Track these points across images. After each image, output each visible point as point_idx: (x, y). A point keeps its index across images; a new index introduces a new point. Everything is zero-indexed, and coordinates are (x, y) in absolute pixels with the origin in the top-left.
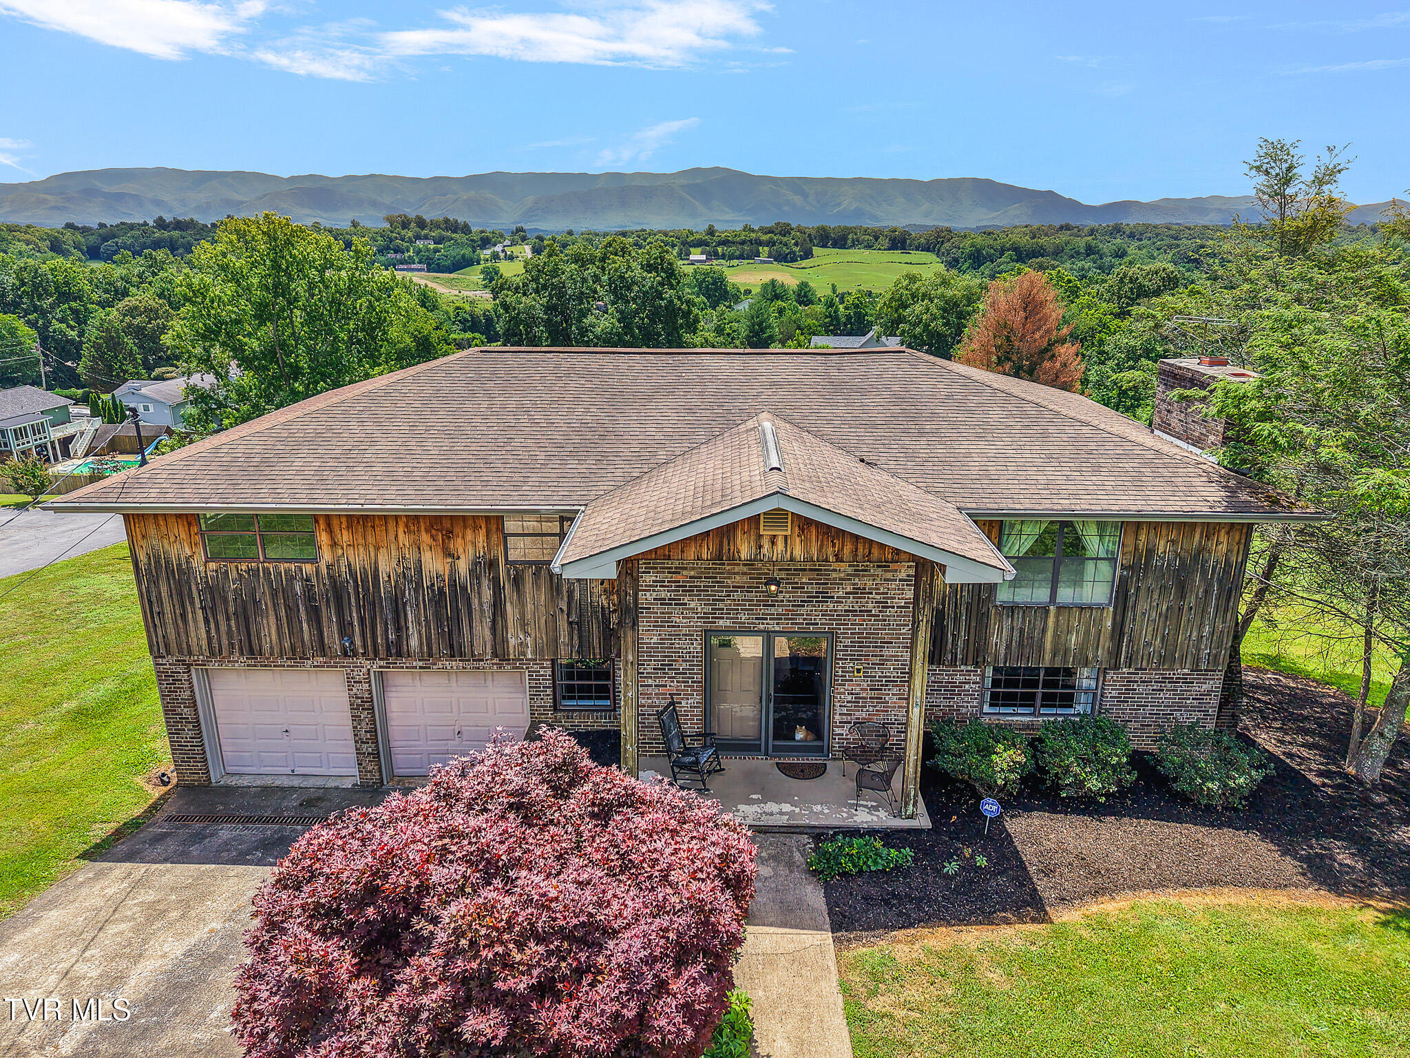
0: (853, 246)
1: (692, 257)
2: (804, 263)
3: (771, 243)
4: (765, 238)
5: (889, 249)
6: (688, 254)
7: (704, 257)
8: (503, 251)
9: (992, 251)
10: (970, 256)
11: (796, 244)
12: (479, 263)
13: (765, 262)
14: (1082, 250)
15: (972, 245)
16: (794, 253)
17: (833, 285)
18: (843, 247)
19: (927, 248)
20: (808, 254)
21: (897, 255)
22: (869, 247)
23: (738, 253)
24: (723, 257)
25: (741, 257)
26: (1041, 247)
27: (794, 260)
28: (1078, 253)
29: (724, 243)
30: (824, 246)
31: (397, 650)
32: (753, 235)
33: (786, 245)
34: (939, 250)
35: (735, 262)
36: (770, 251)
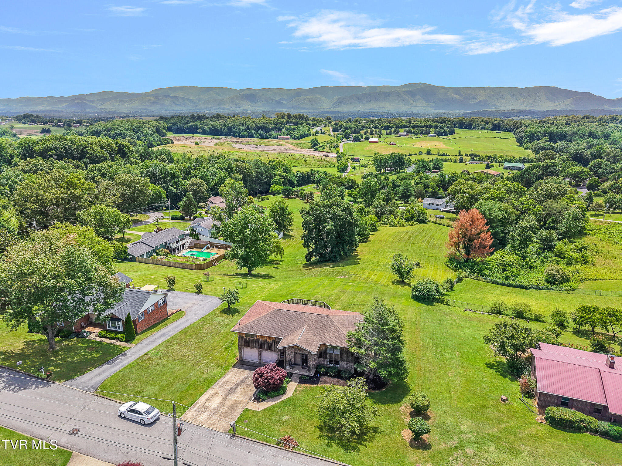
0: (475, 128)
1: (400, 133)
2: (450, 137)
3: (436, 127)
4: (434, 124)
5: (492, 130)
6: (398, 131)
7: (405, 134)
8: (321, 129)
9: (540, 134)
10: (529, 136)
11: (448, 127)
12: (310, 136)
13: (432, 136)
14: (586, 134)
15: (530, 132)
16: (446, 132)
17: (459, 151)
18: (470, 128)
19: (510, 130)
20: (452, 132)
21: (494, 134)
22: (483, 128)
23: (420, 132)
24: (414, 133)
25: (422, 133)
26: (565, 132)
27: (446, 135)
28: (584, 135)
29: (415, 126)
30: (461, 128)
31: (264, 349)
32: (428, 123)
33: (443, 128)
34: (515, 132)
35: (419, 136)
36: (435, 131)
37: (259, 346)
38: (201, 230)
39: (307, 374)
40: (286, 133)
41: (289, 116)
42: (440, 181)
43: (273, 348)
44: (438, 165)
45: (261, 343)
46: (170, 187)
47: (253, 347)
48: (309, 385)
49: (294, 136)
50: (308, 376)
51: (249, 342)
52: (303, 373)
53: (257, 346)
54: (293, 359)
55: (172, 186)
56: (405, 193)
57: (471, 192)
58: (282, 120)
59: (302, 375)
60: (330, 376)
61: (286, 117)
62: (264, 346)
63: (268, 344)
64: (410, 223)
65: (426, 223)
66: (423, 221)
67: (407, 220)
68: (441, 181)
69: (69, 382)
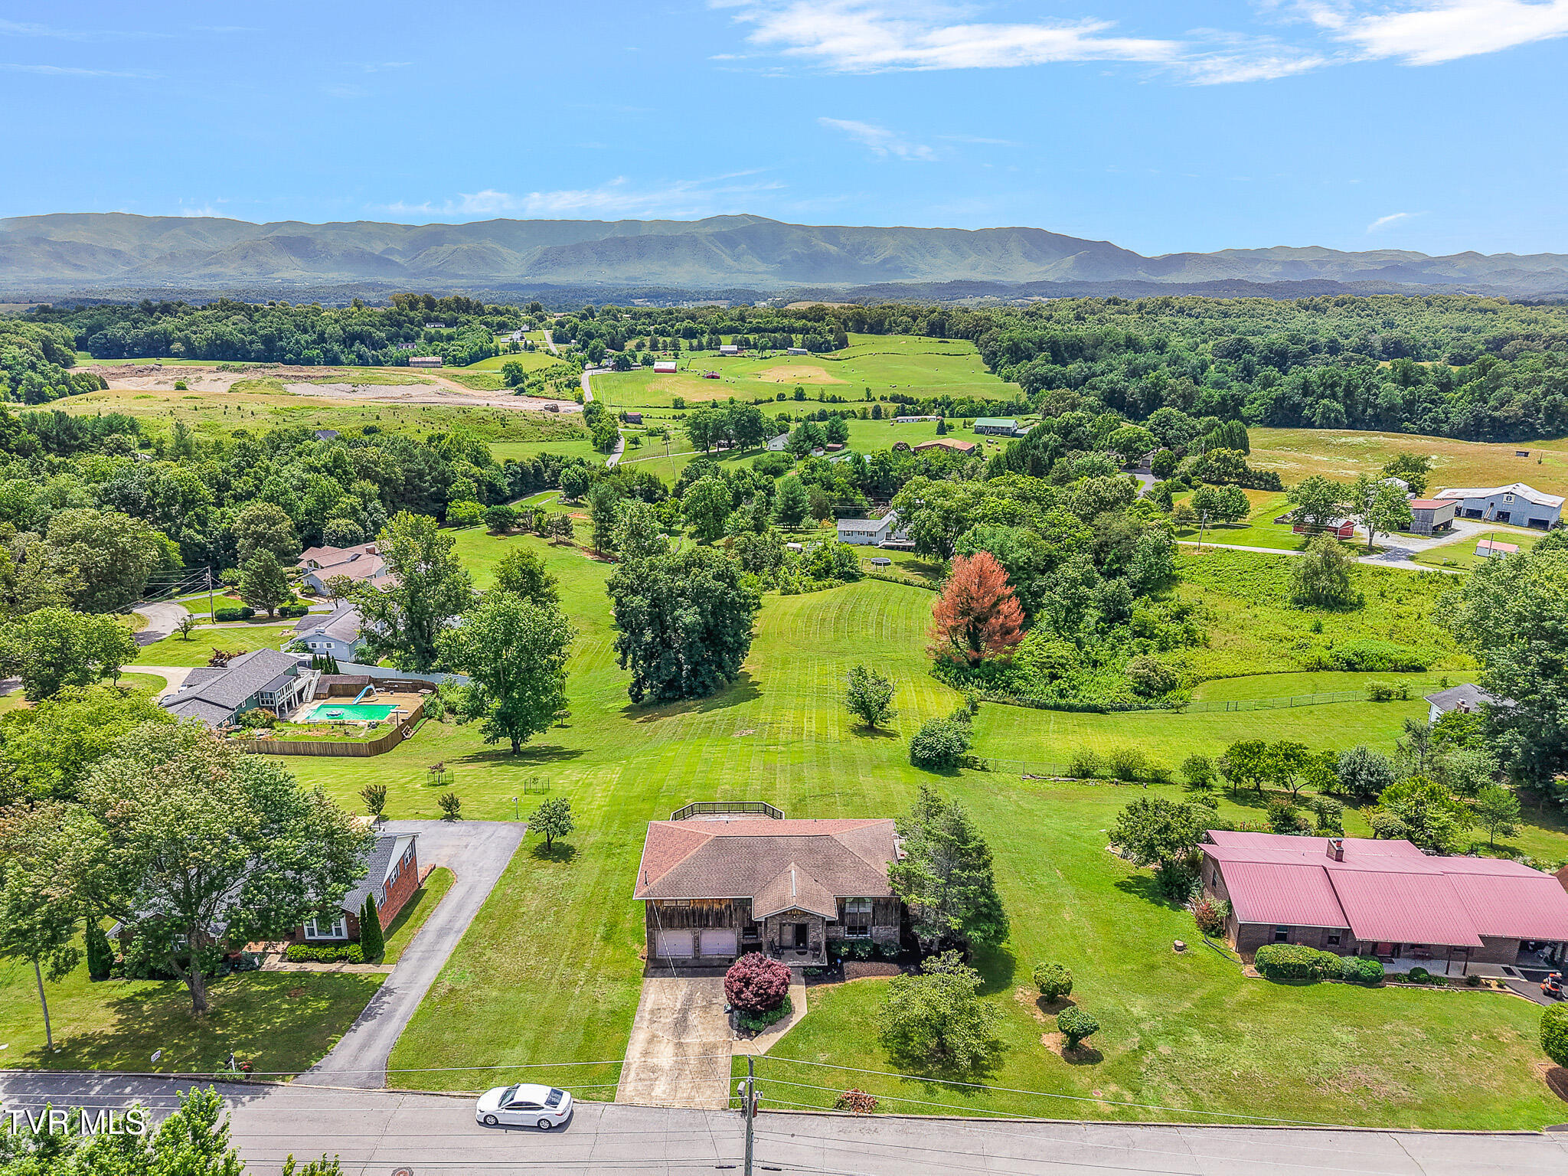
0: (889, 331)
1: (723, 348)
2: (839, 353)
3: (804, 331)
4: (799, 324)
5: (929, 335)
6: (719, 343)
7: (735, 348)
8: (522, 338)
9: (1031, 345)
10: (1008, 350)
11: (831, 331)
12: (497, 355)
13: (798, 353)
14: (1122, 342)
15: (1010, 339)
16: (829, 342)
17: (867, 389)
18: (879, 332)
19: (965, 335)
20: (843, 344)
21: (932, 344)
22: (906, 331)
23: (770, 344)
24: (755, 347)
25: (774, 347)
26: (1080, 340)
27: (828, 350)
28: (1118, 345)
29: (757, 330)
30: (859, 331)
31: (707, 926)
32: (786, 321)
33: (820, 333)
34: (977, 340)
35: (767, 353)
36: (803, 340)
37: (694, 921)
38: (329, 646)
39: (814, 964)
40: (430, 349)
41: (430, 304)
42: (855, 473)
43: (727, 921)
44: (837, 432)
45: (701, 915)
46: (185, 531)
47: (682, 927)
48: (830, 985)
49: (454, 356)
50: (818, 968)
51: (671, 918)
52: (806, 963)
53: (691, 923)
54: (777, 939)
55: (189, 526)
56: (790, 508)
57: (947, 504)
58: (412, 314)
59: (804, 968)
60: (861, 959)
61: (421, 305)
62: (708, 920)
63: (717, 914)
64: (827, 584)
65: (857, 580)
66: (851, 577)
67: (818, 576)
68: (857, 472)
69: (307, 1077)
